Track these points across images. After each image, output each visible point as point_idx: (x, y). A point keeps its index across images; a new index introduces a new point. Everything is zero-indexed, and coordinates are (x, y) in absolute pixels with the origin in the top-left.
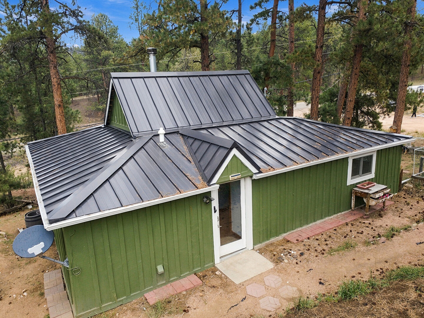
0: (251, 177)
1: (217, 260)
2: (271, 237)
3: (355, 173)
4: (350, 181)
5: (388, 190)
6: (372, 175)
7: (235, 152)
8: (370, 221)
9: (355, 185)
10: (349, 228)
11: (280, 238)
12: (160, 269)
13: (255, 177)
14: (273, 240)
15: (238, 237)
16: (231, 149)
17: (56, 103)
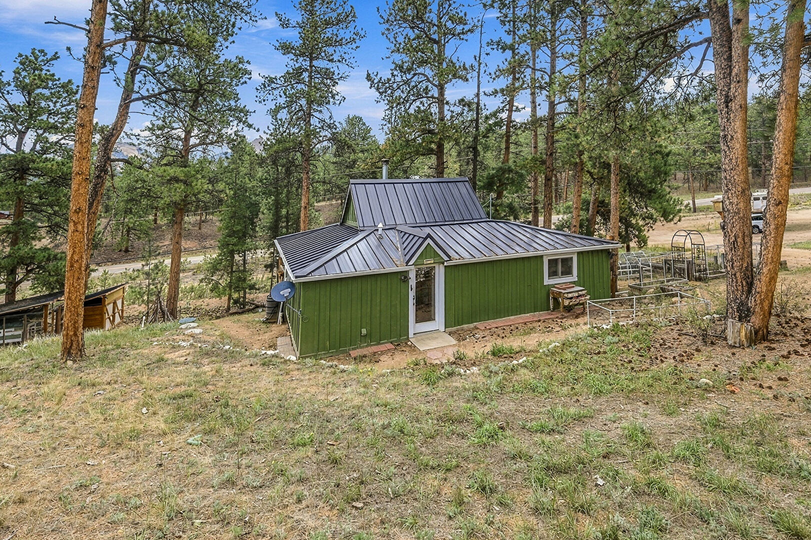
0: (443, 263)
1: (411, 335)
2: (462, 324)
3: (552, 274)
4: (546, 282)
5: (584, 292)
6: (574, 278)
7: (429, 241)
9: (552, 286)
11: (472, 326)
12: (364, 331)
13: (446, 264)
14: (465, 326)
15: (432, 318)
16: (425, 239)
17: (303, 205)
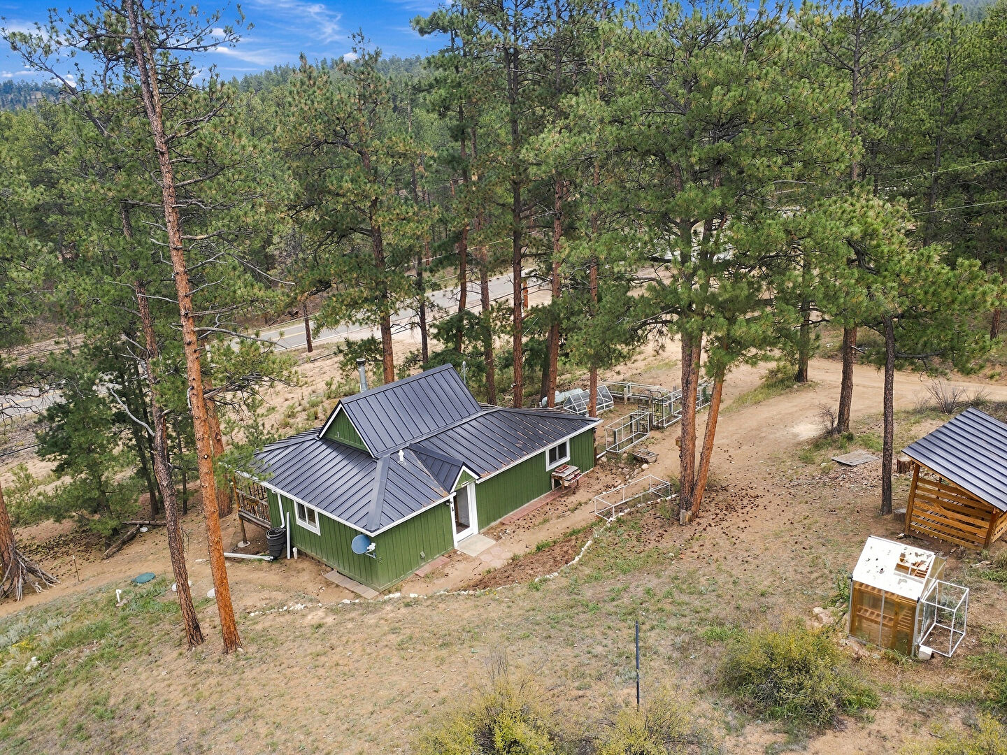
0: (475, 482)
1: (456, 544)
2: (490, 523)
3: (553, 459)
4: (549, 468)
5: (581, 470)
6: (567, 459)
7: (464, 468)
8: (565, 498)
9: (553, 470)
10: (548, 507)
11: (498, 522)
12: (423, 554)
13: (477, 482)
15: (467, 526)
16: (462, 467)
